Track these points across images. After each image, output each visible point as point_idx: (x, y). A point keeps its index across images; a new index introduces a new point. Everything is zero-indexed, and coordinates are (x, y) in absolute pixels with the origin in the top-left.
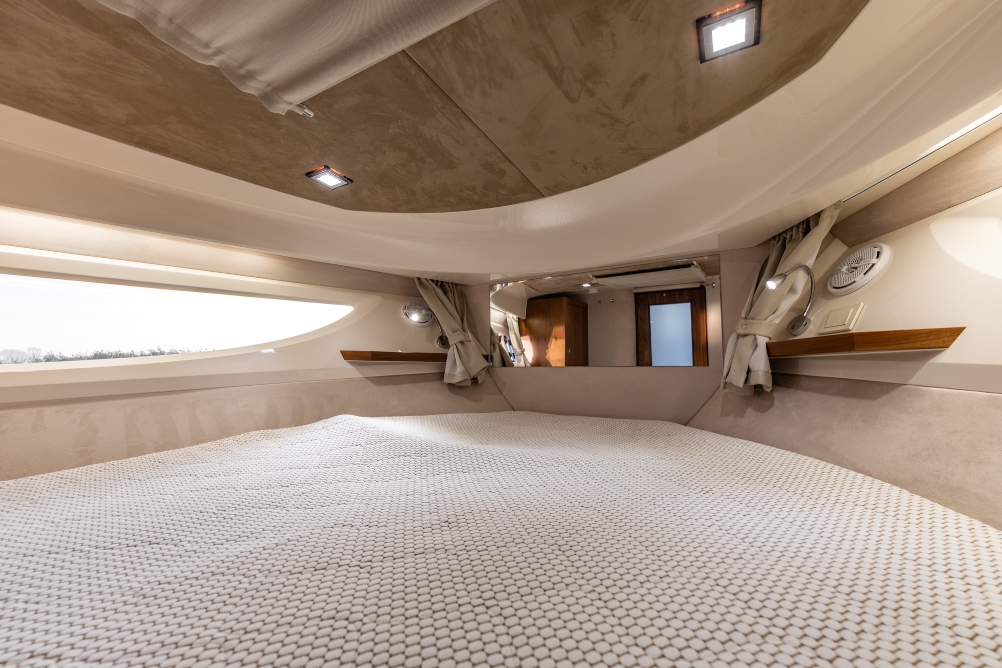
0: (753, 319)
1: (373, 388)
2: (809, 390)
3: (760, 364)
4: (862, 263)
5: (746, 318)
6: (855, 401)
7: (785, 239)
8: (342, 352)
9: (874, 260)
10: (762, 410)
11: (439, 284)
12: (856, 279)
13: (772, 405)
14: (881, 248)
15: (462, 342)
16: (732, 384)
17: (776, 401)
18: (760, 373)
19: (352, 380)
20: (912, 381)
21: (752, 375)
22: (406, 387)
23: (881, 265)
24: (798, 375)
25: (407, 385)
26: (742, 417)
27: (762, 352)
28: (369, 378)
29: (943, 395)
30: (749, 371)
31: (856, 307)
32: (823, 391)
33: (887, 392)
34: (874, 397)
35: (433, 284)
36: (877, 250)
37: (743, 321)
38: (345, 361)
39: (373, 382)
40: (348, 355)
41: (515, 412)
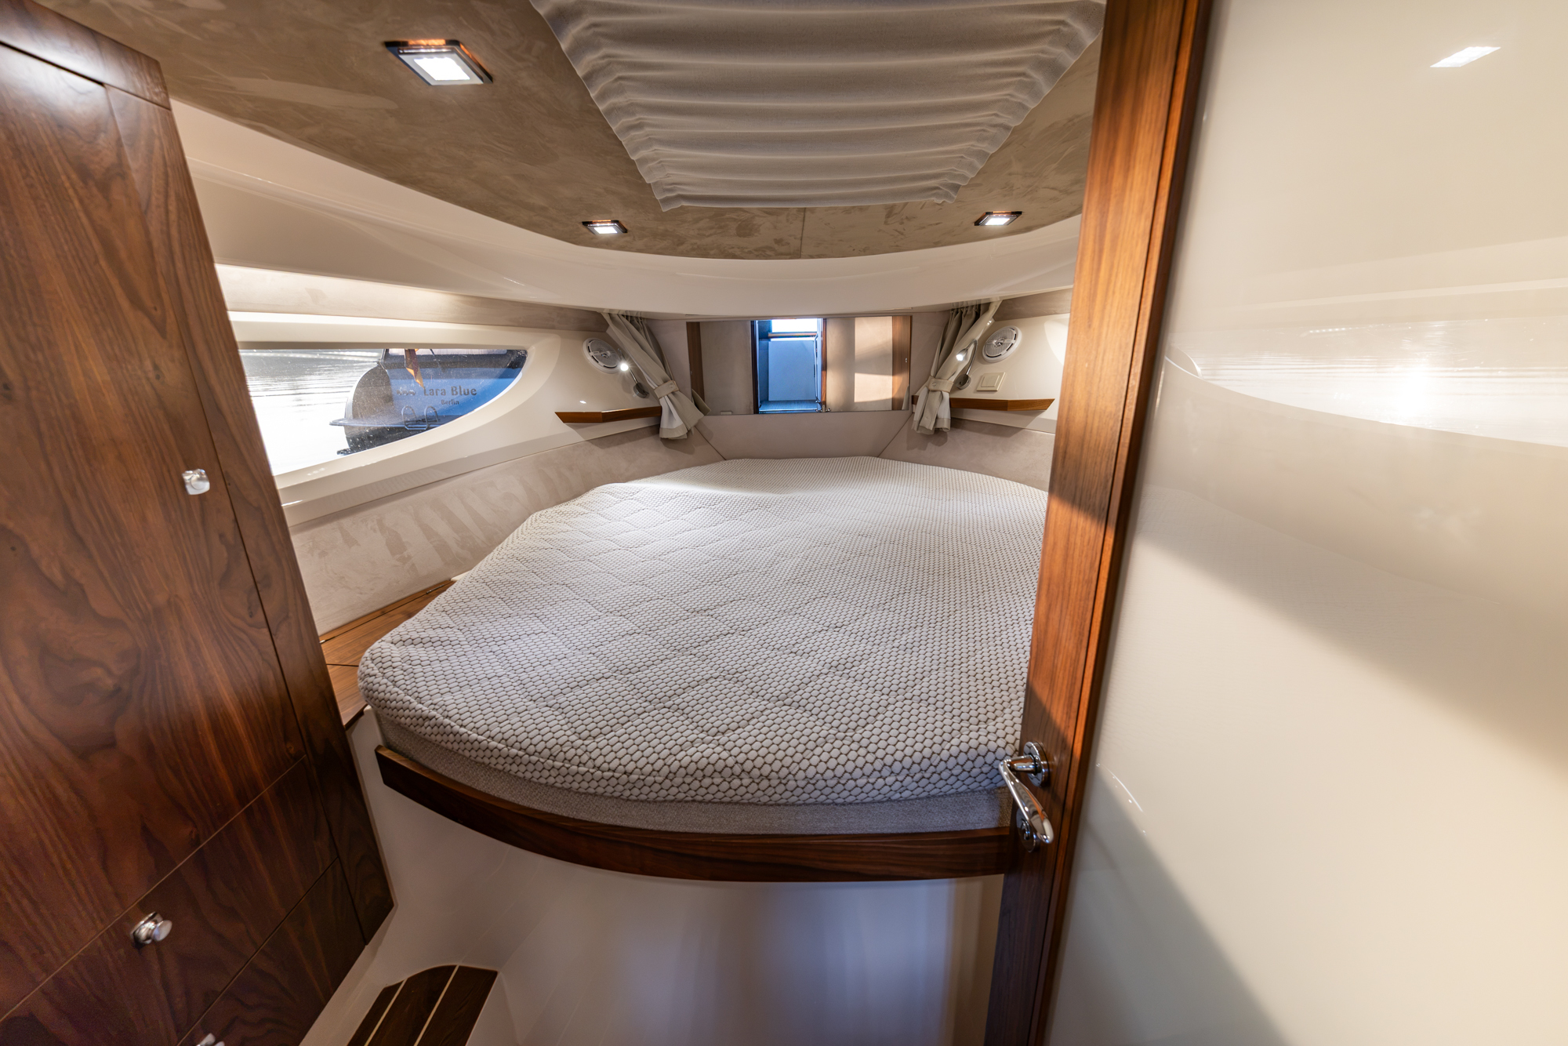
0: (940, 378)
1: (599, 452)
2: (970, 430)
3: (945, 413)
4: (1006, 341)
5: (935, 377)
6: (998, 438)
7: (962, 313)
8: (557, 413)
9: (1013, 341)
10: (939, 444)
11: (629, 319)
12: (1002, 353)
13: (946, 440)
14: (1017, 332)
15: (673, 393)
16: (924, 427)
17: (949, 438)
18: (945, 420)
19: (576, 446)
20: (1029, 427)
21: (939, 421)
22: (627, 447)
23: (1017, 344)
24: (962, 419)
25: (626, 445)
26: (925, 449)
27: (946, 405)
28: (592, 441)
29: (1041, 435)
30: (937, 418)
31: (1001, 374)
32: (979, 431)
33: (1015, 433)
34: (1009, 435)
35: (624, 320)
36: (1015, 332)
37: (933, 380)
38: (564, 424)
39: (596, 445)
40: (567, 418)
41: (727, 461)
